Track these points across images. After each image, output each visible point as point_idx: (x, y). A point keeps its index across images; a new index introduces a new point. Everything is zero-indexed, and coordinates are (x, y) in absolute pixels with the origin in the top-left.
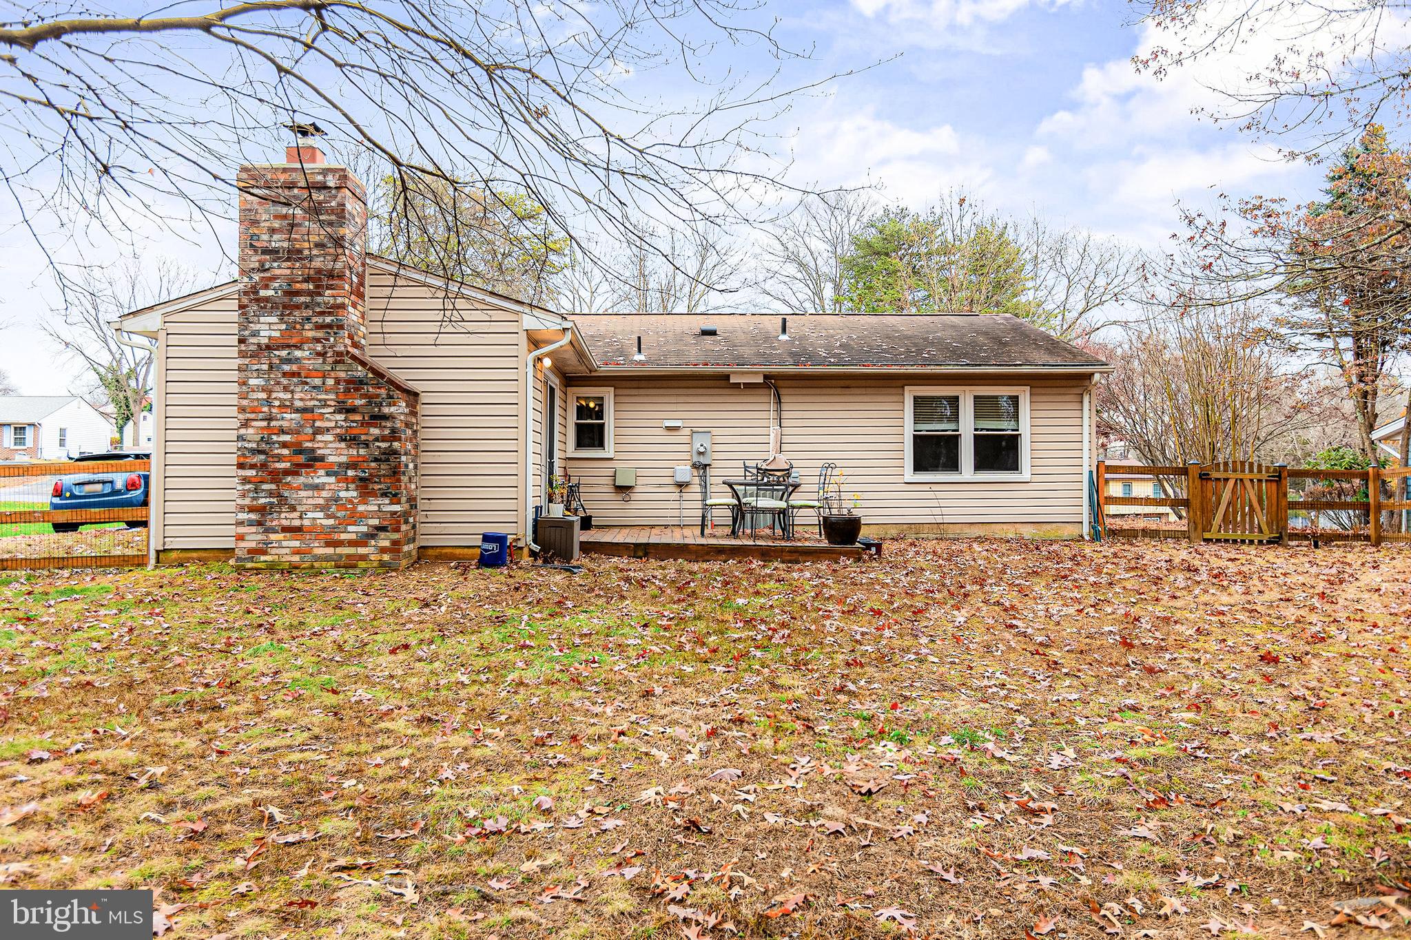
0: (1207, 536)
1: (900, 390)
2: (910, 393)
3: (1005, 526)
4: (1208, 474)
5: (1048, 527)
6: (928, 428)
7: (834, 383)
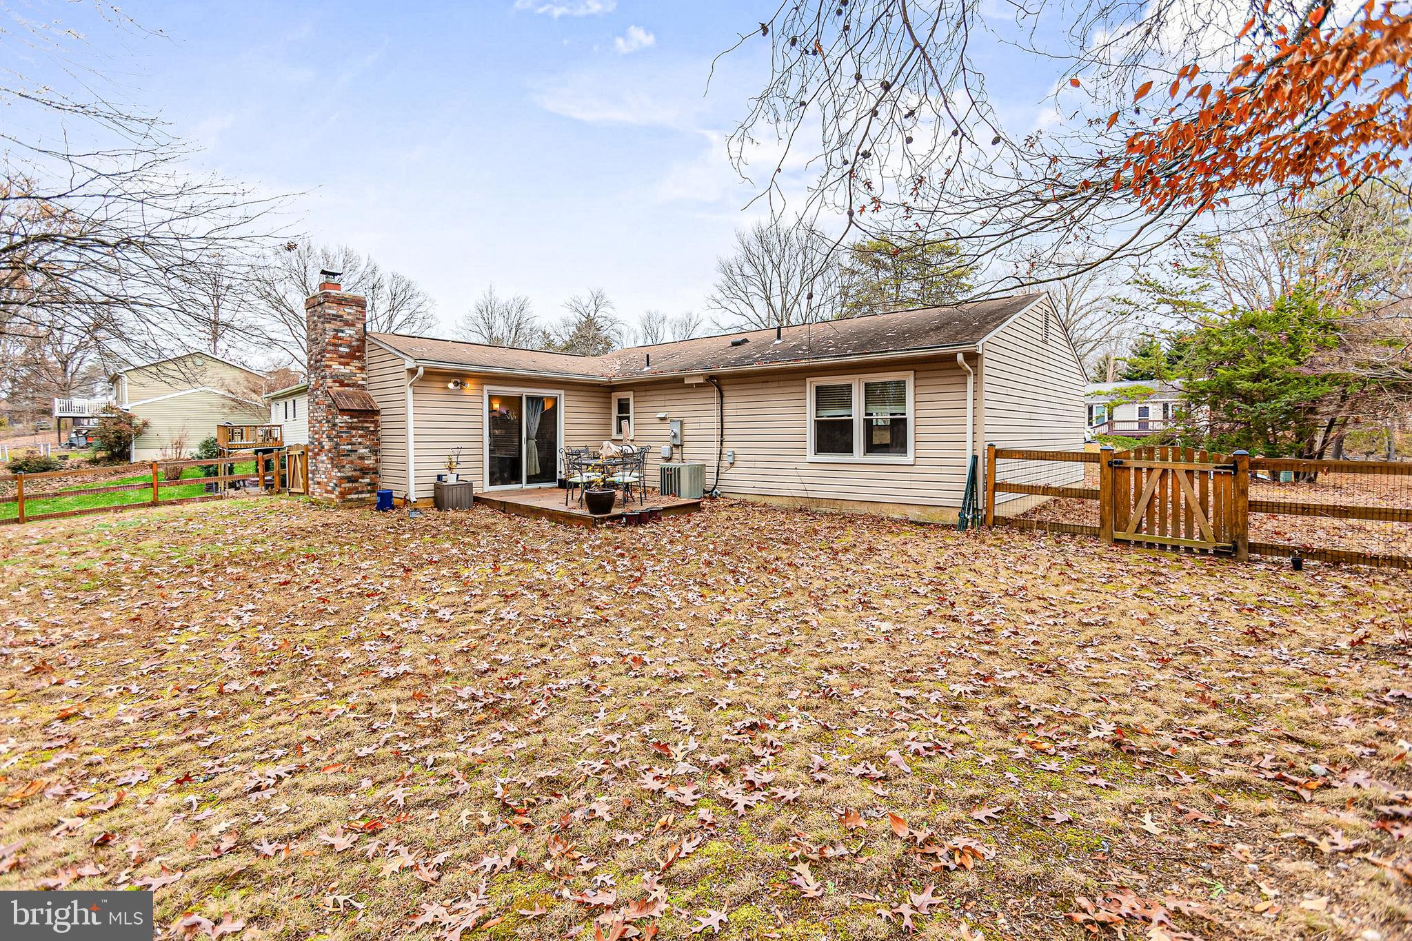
0: (1119, 535)
1: (801, 382)
2: (811, 384)
3: (891, 507)
4: (1121, 463)
5: (933, 510)
6: (829, 414)
7: (755, 379)
